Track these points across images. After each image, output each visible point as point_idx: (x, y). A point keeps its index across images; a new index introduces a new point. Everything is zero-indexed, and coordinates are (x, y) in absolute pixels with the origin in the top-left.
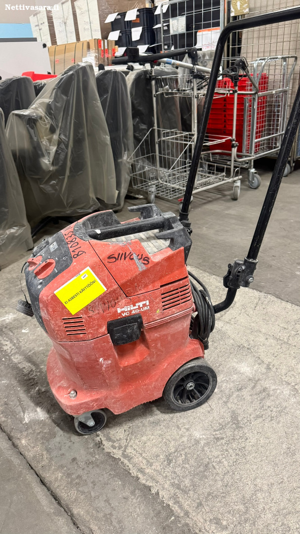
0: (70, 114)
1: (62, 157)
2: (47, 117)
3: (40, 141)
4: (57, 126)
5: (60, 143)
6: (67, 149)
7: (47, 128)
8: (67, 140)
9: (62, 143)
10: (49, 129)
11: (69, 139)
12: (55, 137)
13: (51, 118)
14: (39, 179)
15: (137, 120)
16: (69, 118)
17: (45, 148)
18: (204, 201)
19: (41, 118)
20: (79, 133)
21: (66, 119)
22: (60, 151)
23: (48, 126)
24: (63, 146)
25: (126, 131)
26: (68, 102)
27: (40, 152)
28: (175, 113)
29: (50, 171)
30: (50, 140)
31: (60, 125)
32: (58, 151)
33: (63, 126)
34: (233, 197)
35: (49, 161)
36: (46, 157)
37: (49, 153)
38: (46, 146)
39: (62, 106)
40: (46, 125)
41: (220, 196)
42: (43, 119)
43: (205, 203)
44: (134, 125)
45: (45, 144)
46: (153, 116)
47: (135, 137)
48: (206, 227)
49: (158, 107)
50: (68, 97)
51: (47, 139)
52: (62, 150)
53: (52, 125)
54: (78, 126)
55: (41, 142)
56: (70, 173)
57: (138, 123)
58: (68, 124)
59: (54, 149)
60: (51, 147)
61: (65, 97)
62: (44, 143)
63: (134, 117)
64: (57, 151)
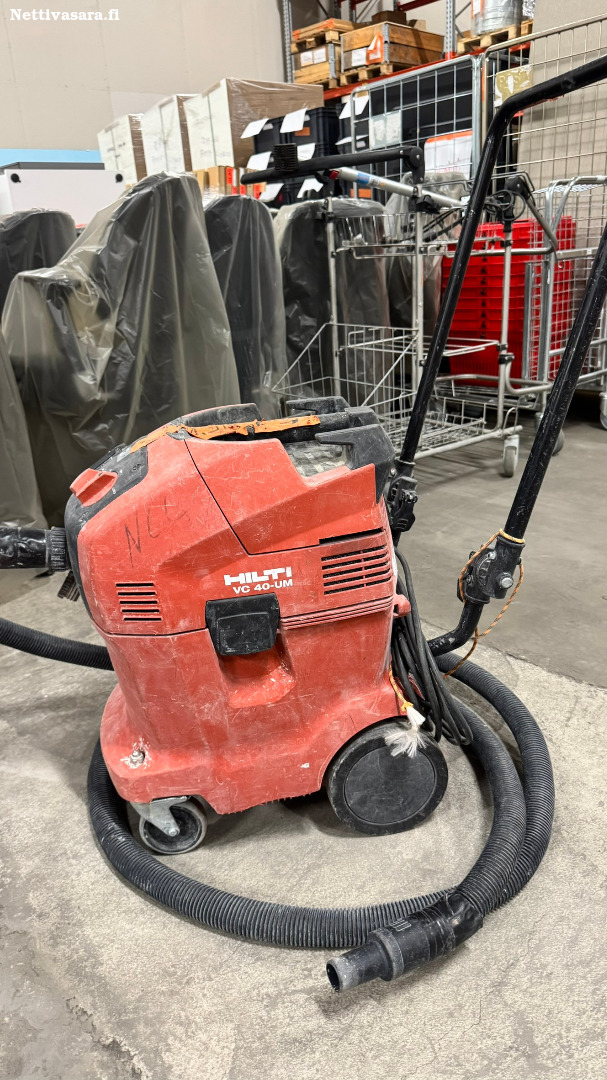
0: (143, 279)
1: (123, 371)
2: (92, 283)
3: (75, 335)
4: (114, 302)
5: (117, 340)
6: (135, 352)
7: (91, 308)
8: (135, 334)
9: (125, 342)
10: (95, 308)
11: (139, 334)
12: (109, 327)
13: (100, 285)
14: (71, 418)
15: (296, 307)
16: (141, 286)
17: (85, 350)
18: (440, 479)
19: (78, 285)
20: (163, 321)
21: (135, 288)
22: (120, 359)
23: (94, 303)
24: (126, 348)
25: (270, 327)
26: (138, 253)
27: (73, 359)
28: (376, 295)
29: (95, 402)
30: (97, 334)
31: (119, 300)
32: (115, 358)
33: (127, 303)
34: (503, 472)
35: (95, 380)
36: (89, 371)
37: (95, 362)
38: (89, 346)
39: (125, 260)
40: (89, 301)
41: (474, 469)
42: (83, 289)
43: (440, 483)
44: (287, 318)
45: (86, 342)
46: (330, 299)
47: (289, 342)
48: (443, 532)
49: (341, 280)
50: (139, 241)
51: (91, 332)
52: (124, 356)
53: (101, 301)
54: (161, 305)
55: (79, 338)
56: (140, 408)
57: (297, 313)
58: (139, 299)
59: (105, 353)
60: (101, 349)
61: (132, 243)
62: (84, 339)
63: (288, 302)
64: (111, 358)
